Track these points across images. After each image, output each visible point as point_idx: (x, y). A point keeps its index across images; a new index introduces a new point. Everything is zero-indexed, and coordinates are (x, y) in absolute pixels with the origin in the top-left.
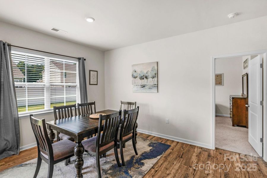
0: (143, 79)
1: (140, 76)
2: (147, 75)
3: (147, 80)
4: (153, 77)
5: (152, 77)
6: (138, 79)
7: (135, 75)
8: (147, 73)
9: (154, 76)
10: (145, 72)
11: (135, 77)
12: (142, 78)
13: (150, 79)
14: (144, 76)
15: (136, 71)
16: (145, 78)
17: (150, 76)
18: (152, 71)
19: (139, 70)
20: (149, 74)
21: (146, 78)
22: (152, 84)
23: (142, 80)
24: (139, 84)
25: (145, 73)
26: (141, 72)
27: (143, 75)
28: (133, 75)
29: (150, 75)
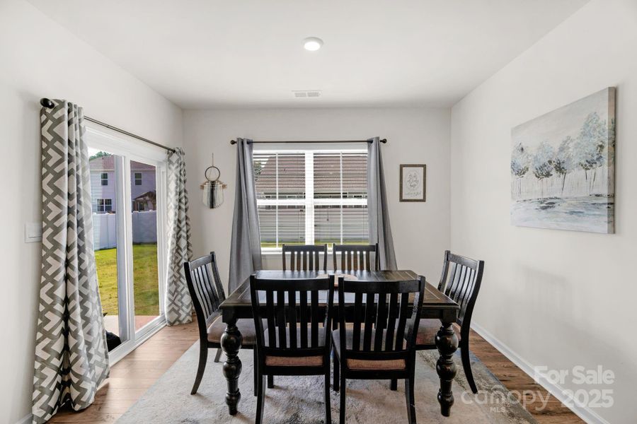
0: (548, 175)
1: (537, 165)
2: (562, 157)
3: (562, 176)
4: (590, 164)
5: (583, 162)
6: (530, 175)
7: (521, 161)
8: (562, 149)
9: (596, 157)
10: (556, 146)
11: (521, 172)
12: (543, 173)
13: (576, 174)
14: (550, 162)
15: (522, 149)
16: (553, 172)
17: (576, 161)
18: (584, 134)
19: (532, 142)
20: (572, 150)
21: (560, 169)
22: (584, 193)
23: (545, 179)
24: (534, 197)
25: (557, 150)
26: (540, 148)
27: (546, 161)
28: (513, 164)
29: (575, 155)
